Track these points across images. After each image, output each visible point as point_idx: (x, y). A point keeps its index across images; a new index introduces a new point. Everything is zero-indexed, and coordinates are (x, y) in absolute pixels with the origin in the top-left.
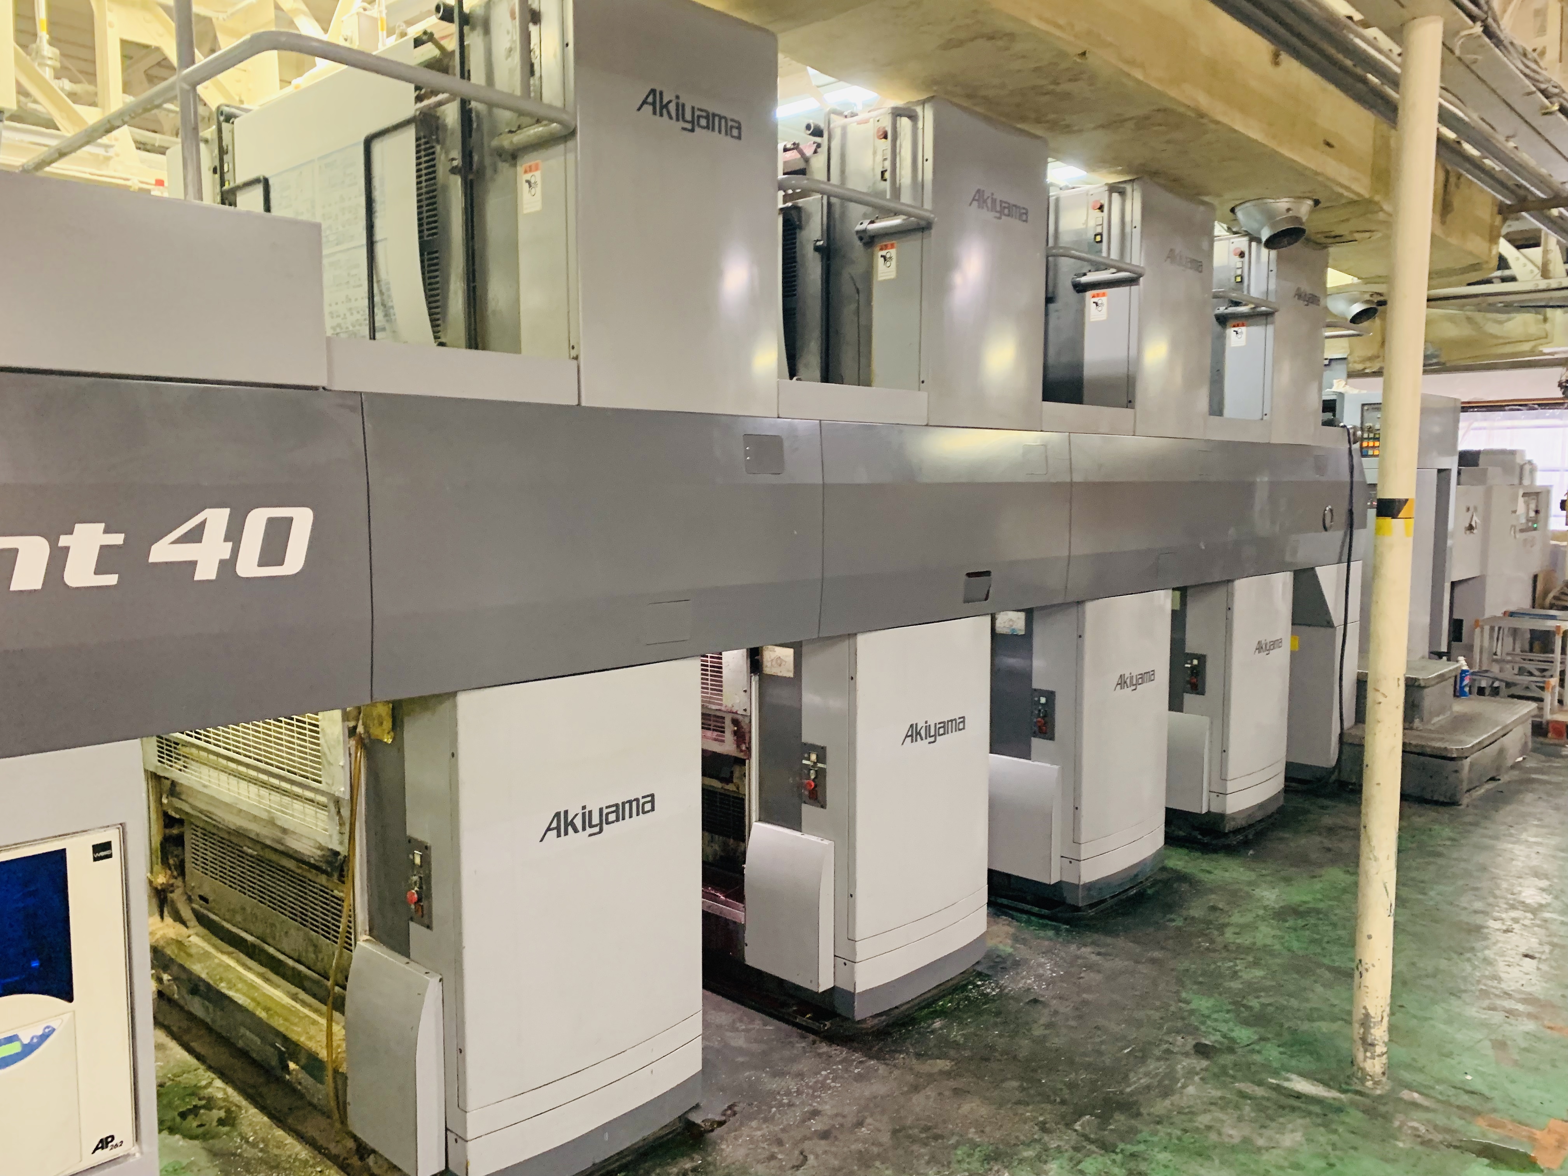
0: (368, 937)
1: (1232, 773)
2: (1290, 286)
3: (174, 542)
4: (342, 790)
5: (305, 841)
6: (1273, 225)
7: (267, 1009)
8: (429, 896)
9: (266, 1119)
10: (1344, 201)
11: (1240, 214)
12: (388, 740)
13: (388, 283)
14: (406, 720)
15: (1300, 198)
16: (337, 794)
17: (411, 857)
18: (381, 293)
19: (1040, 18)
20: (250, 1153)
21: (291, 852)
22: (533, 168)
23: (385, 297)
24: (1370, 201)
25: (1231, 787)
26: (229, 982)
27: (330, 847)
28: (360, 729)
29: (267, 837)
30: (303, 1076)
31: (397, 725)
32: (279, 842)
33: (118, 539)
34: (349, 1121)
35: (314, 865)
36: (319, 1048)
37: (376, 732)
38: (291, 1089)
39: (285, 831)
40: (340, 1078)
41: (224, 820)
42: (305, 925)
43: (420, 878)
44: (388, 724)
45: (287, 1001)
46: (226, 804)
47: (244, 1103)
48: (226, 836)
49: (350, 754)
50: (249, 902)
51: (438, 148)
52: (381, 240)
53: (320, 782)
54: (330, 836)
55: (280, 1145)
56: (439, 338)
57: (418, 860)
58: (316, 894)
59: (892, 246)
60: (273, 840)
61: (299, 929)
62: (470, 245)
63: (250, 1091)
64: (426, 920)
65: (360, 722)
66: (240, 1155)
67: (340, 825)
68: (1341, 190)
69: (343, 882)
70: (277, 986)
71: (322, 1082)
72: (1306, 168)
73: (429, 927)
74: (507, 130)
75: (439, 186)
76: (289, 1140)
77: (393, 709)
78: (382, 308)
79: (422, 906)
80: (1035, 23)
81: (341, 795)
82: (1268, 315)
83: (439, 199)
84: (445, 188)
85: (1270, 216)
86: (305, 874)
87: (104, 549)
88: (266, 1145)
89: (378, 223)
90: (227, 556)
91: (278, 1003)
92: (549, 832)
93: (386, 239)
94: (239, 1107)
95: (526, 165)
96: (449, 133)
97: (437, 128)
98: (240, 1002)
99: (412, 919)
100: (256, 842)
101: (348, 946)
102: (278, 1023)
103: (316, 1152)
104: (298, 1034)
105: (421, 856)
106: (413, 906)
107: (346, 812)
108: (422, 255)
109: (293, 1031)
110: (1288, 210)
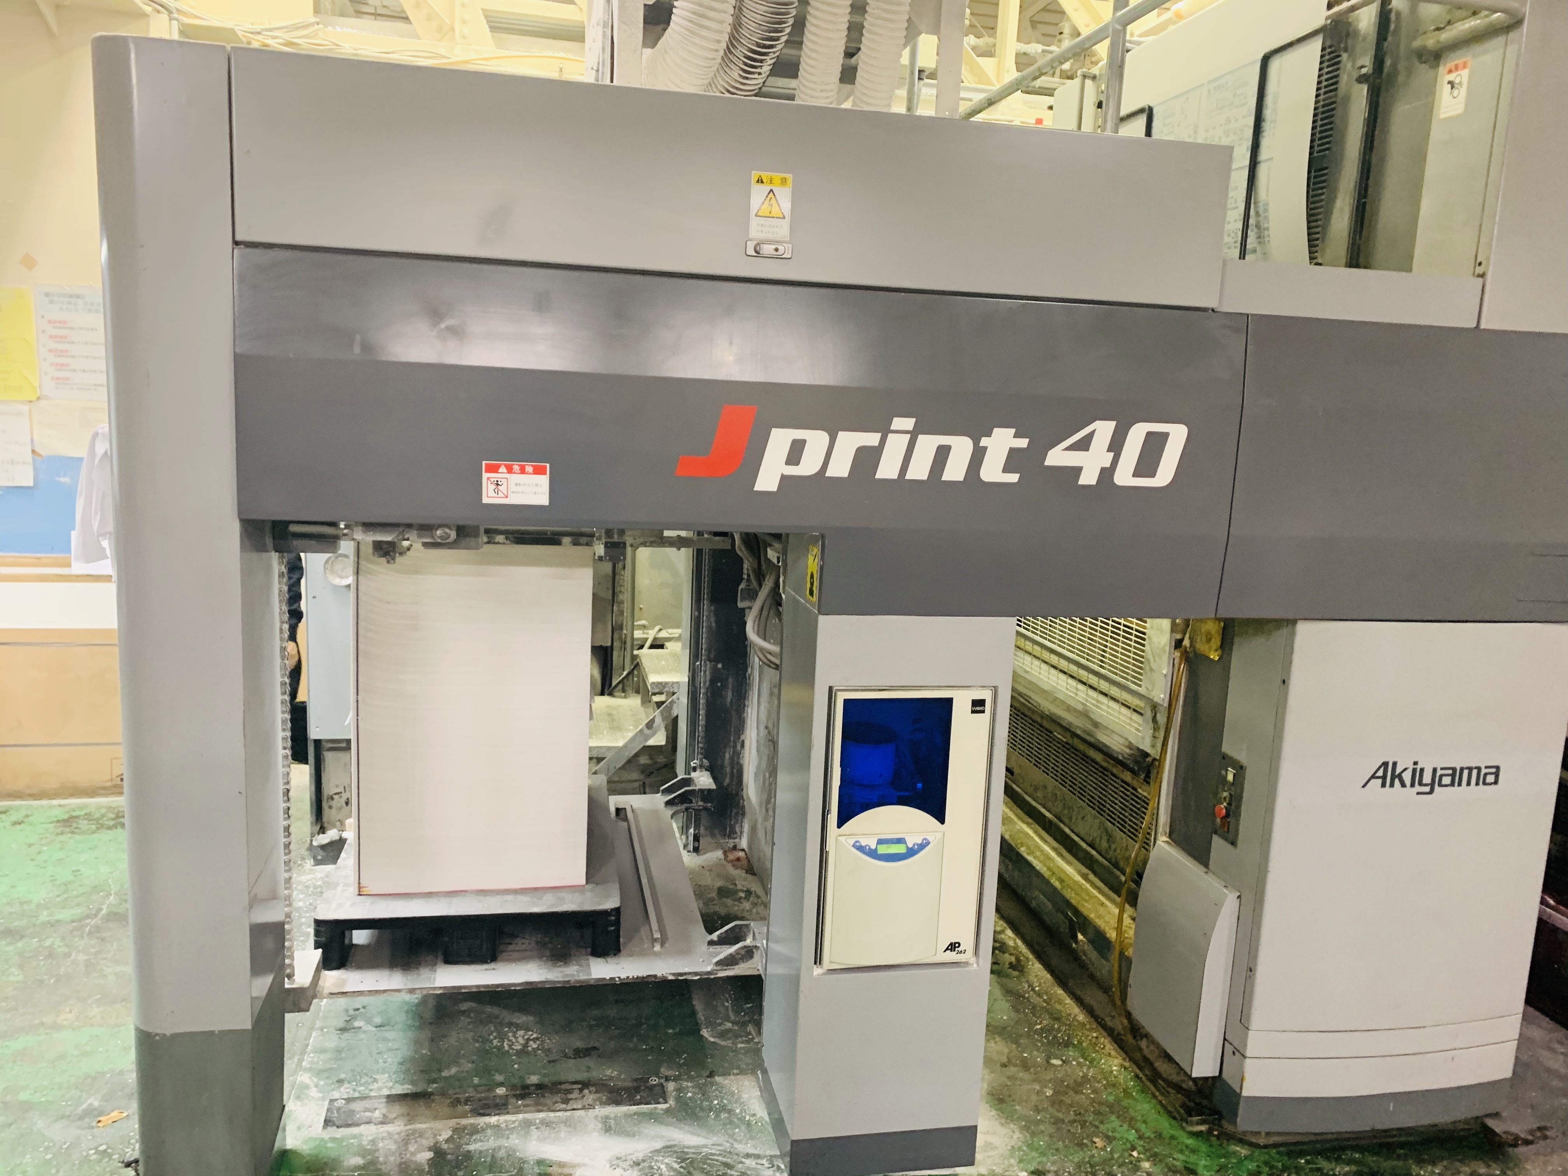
0: (1168, 839)
3: (1067, 449)
4: (1161, 696)
5: (1116, 737)
7: (1062, 881)
8: (1237, 815)
9: (1049, 976)
12: (1214, 656)
13: (1266, 204)
14: (1237, 640)
16: (1156, 699)
17: (1223, 772)
18: (1258, 214)
20: (1035, 1000)
21: (1101, 746)
22: (1461, 66)
23: (1261, 219)
26: (1028, 848)
27: (1141, 748)
28: (1186, 642)
29: (1077, 727)
30: (1088, 948)
31: (1226, 645)
32: (1089, 734)
33: (1023, 443)
34: (1128, 1002)
35: (1121, 761)
36: (1107, 928)
37: (1202, 647)
38: (1075, 957)
39: (1096, 725)
40: (1125, 962)
41: (1039, 705)
42: (1102, 815)
43: (1230, 794)
44: (1216, 642)
45: (1078, 878)
46: (1043, 691)
47: (1031, 956)
48: (1039, 720)
49: (1174, 664)
50: (1051, 783)
51: (1345, 56)
52: (1265, 161)
53: (1140, 686)
54: (1143, 738)
55: (1060, 1002)
56: (1316, 258)
57: (1230, 777)
58: (1117, 788)
60: (1084, 731)
61: (1095, 817)
62: (1367, 157)
63: (1037, 948)
64: (1231, 836)
65: (1187, 636)
66: (1028, 999)
67: (1155, 729)
69: (1148, 783)
70: (1069, 863)
71: (1107, 960)
73: (1233, 843)
74: (1432, 28)
75: (1339, 100)
76: (1068, 1001)
77: (1224, 628)
78: (1256, 230)
79: (1229, 823)
81: (1160, 702)
83: (1338, 113)
84: (1347, 99)
86: (1110, 767)
87: (1012, 451)
88: (1050, 999)
89: (1265, 142)
90: (1108, 465)
91: (1071, 879)
92: (1373, 781)
93: (1271, 159)
94: (1027, 959)
95: (1451, 64)
96: (1361, 39)
97: (1348, 35)
98: (1038, 868)
99: (1216, 833)
100: (1067, 729)
101: (1146, 845)
102: (1069, 894)
103: (1093, 1019)
104: (1089, 909)
105: (1234, 775)
106: (1218, 820)
107: (1162, 719)
108: (1309, 172)
109: (1084, 906)
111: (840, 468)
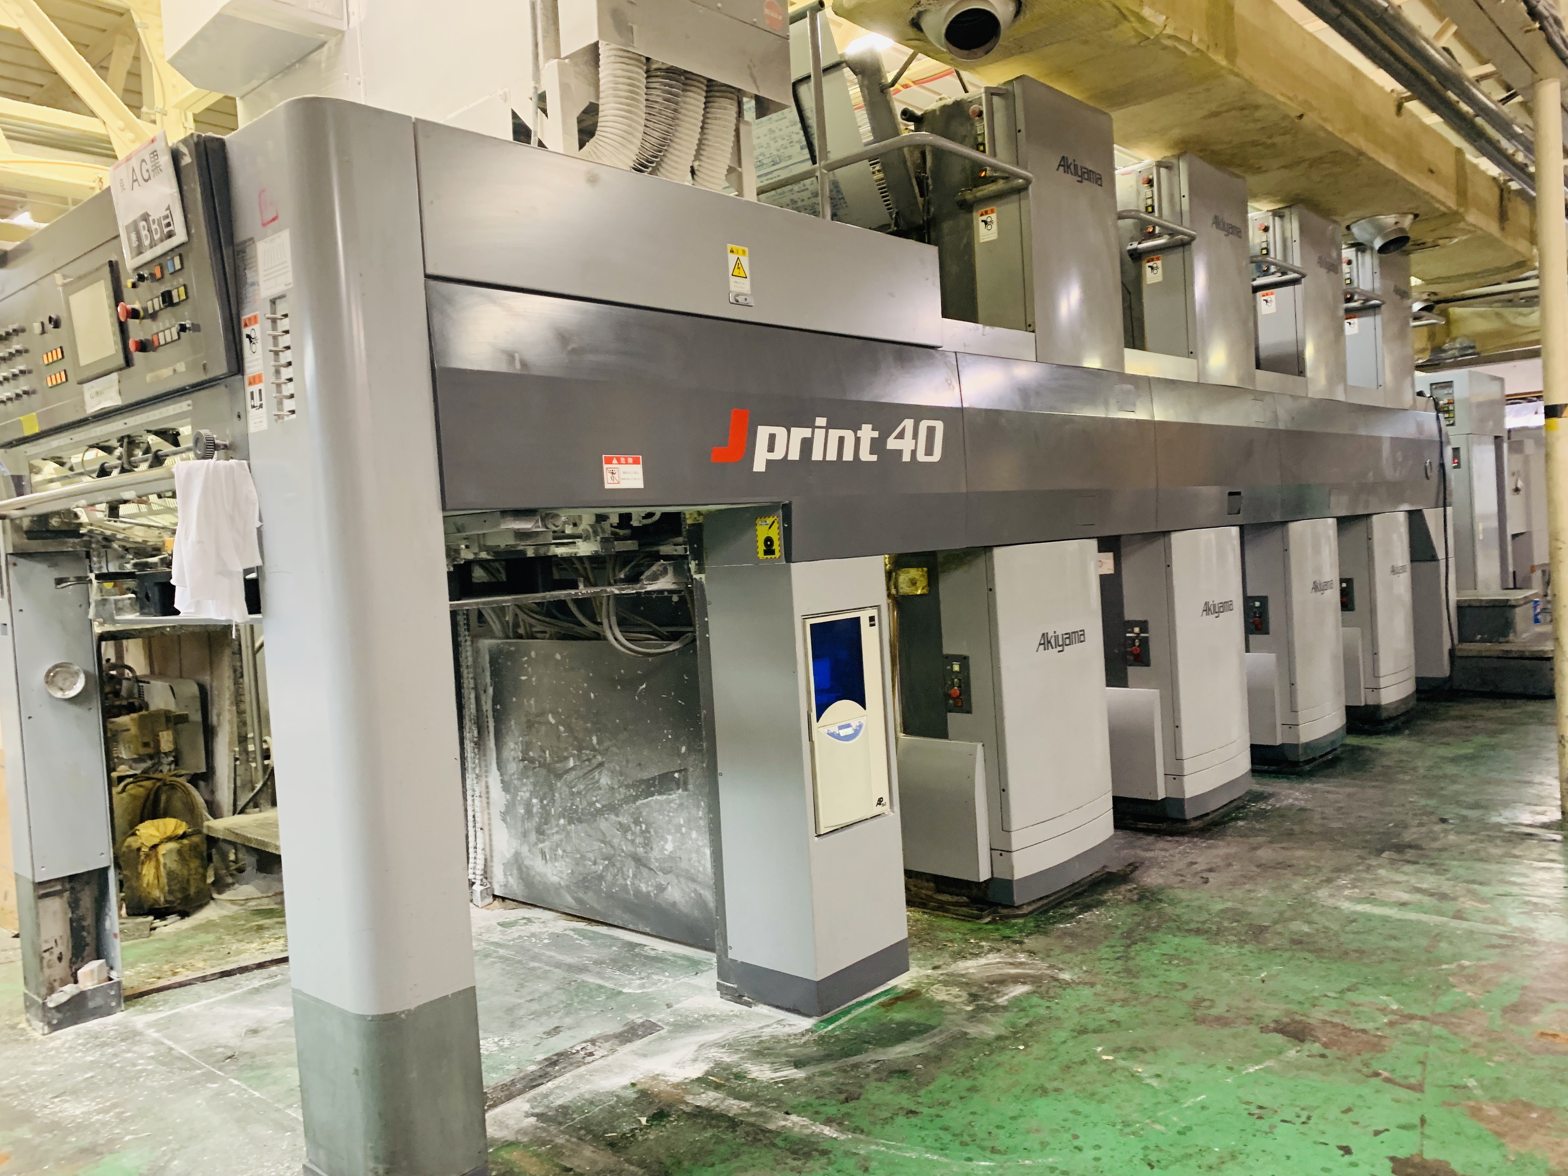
0: (905, 734)
1: (1382, 672)
2: (1391, 285)
3: (895, 438)
6: (1385, 236)
8: (968, 691)
10: (1437, 214)
11: (1355, 230)
12: (922, 592)
15: (1405, 214)
17: (949, 667)
19: (1282, 94)
22: (989, 212)
24: (1456, 213)
25: (1383, 682)
31: (933, 582)
33: (876, 434)
37: (907, 590)
43: (959, 679)
44: (922, 583)
57: (956, 668)
59: (1158, 259)
64: (965, 708)
68: (1437, 205)
72: (1419, 190)
73: (969, 712)
77: (928, 571)
79: (961, 699)
80: (1279, 97)
82: (1376, 307)
85: (1380, 230)
87: (872, 440)
90: (913, 448)
92: (1040, 647)
99: (950, 711)
105: (960, 665)
106: (952, 702)
110: (1396, 223)
111: (794, 455)
